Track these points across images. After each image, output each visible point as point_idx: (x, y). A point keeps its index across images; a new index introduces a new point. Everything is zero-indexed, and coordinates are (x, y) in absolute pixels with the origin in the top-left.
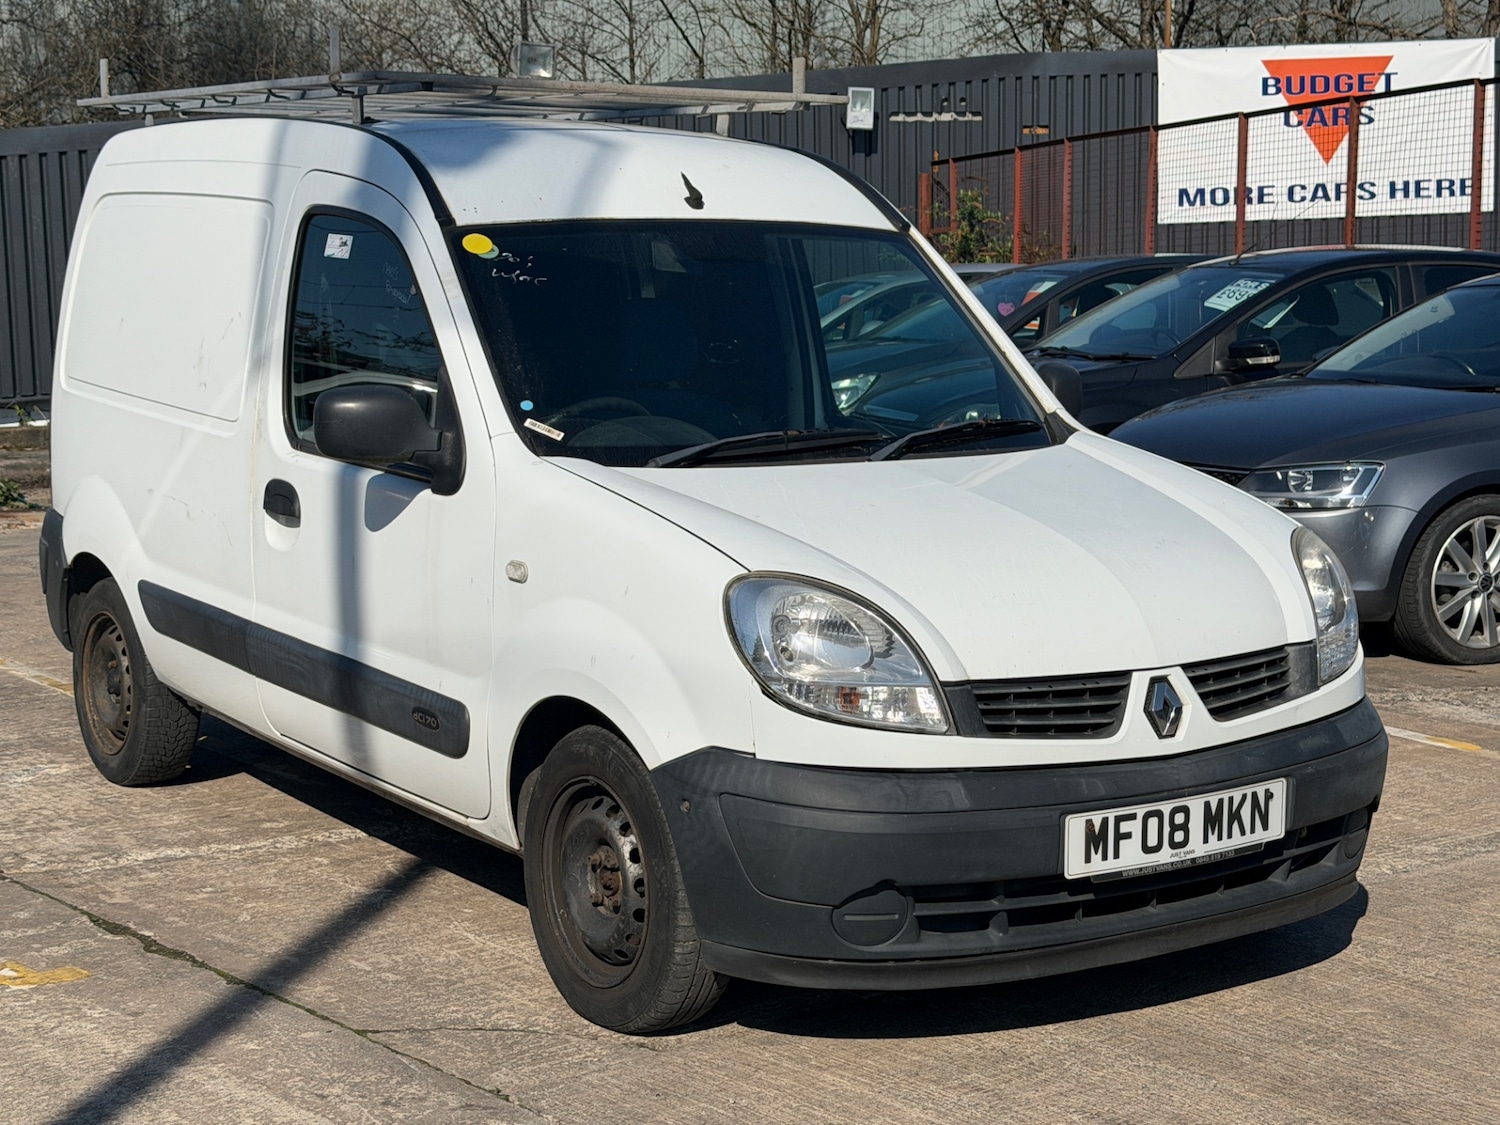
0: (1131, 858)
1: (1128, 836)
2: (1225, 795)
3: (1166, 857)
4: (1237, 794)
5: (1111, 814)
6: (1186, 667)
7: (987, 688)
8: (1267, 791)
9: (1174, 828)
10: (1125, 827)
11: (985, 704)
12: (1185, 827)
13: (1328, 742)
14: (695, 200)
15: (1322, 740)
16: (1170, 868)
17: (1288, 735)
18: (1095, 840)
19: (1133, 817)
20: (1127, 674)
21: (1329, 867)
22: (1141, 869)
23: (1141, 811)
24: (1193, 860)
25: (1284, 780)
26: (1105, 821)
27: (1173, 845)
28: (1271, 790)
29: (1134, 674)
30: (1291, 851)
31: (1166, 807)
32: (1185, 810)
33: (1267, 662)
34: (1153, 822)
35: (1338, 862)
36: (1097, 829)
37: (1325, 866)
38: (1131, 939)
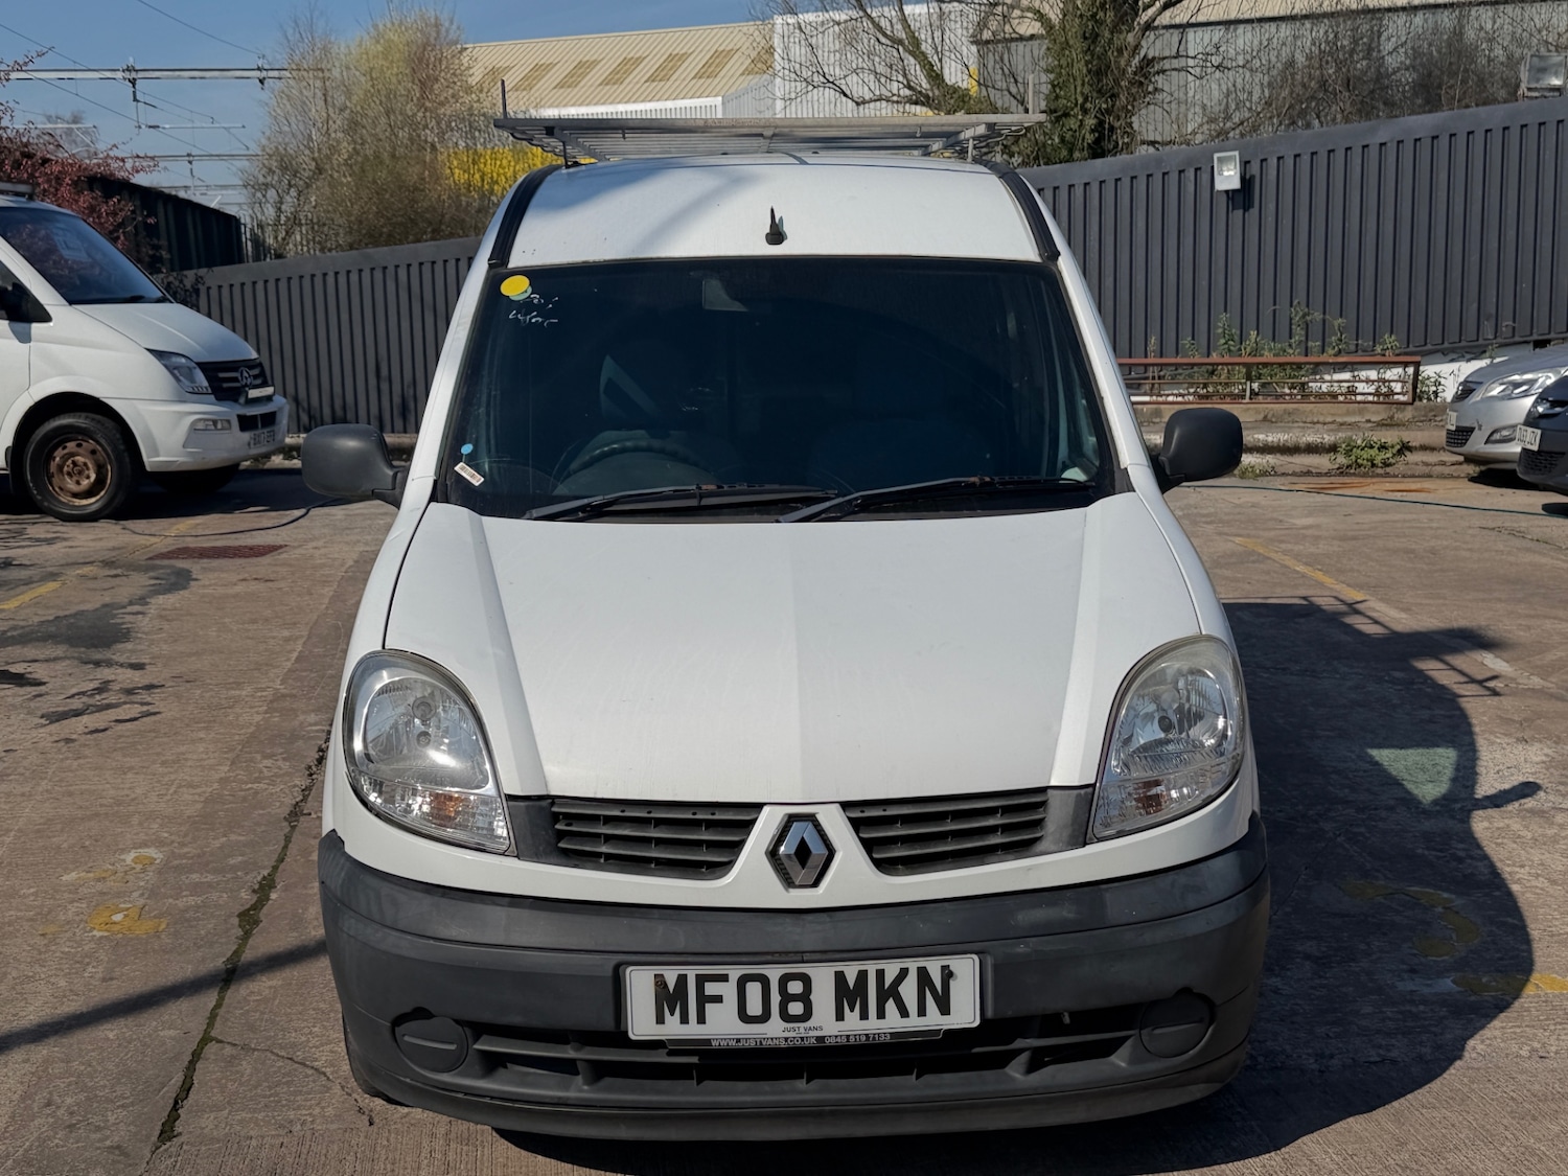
0: (722, 1024)
1: (718, 999)
2: (871, 968)
3: (775, 1030)
4: (892, 969)
5: (692, 973)
6: (846, 806)
7: (573, 806)
8: (945, 968)
9: (787, 998)
10: (711, 989)
11: (567, 825)
12: (805, 998)
13: (1071, 916)
14: (776, 235)
15: (1066, 912)
16: (783, 1044)
17: (1009, 901)
18: (669, 999)
19: (724, 978)
20: (759, 806)
21: (1119, 1067)
22: (738, 1041)
23: (735, 973)
24: (820, 1039)
25: (975, 957)
26: (682, 979)
27: (786, 1016)
28: (951, 968)
29: (766, 809)
30: (1028, 1040)
31: (774, 973)
32: (806, 980)
33: (1002, 807)
34: (754, 990)
35: (1132, 1061)
36: (671, 988)
37: (1113, 1064)
38: (760, 1116)
